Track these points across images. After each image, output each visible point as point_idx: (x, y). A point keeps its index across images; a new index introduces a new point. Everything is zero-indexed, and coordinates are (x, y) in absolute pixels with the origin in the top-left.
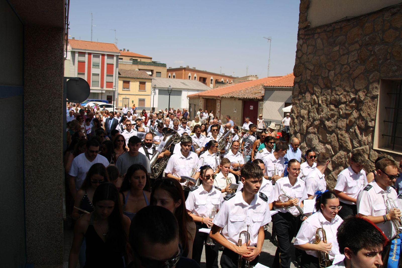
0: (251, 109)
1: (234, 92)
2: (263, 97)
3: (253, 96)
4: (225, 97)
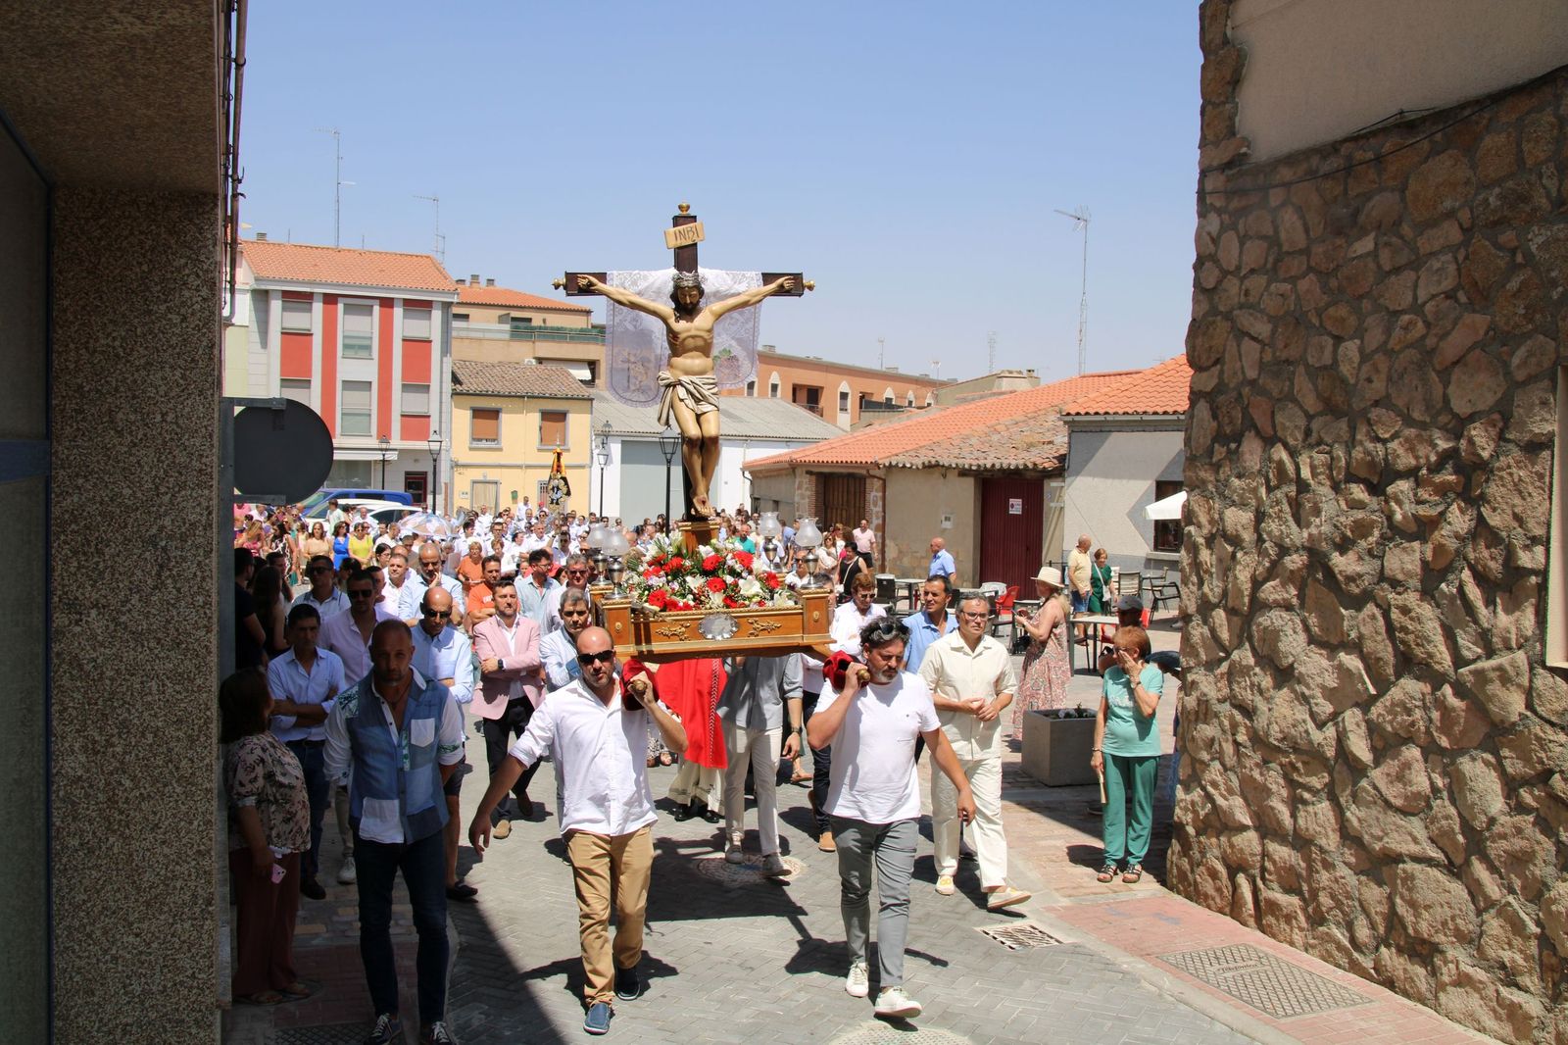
0: (1012, 512)
1: (938, 444)
2: (1062, 458)
3: (1020, 456)
4: (904, 466)
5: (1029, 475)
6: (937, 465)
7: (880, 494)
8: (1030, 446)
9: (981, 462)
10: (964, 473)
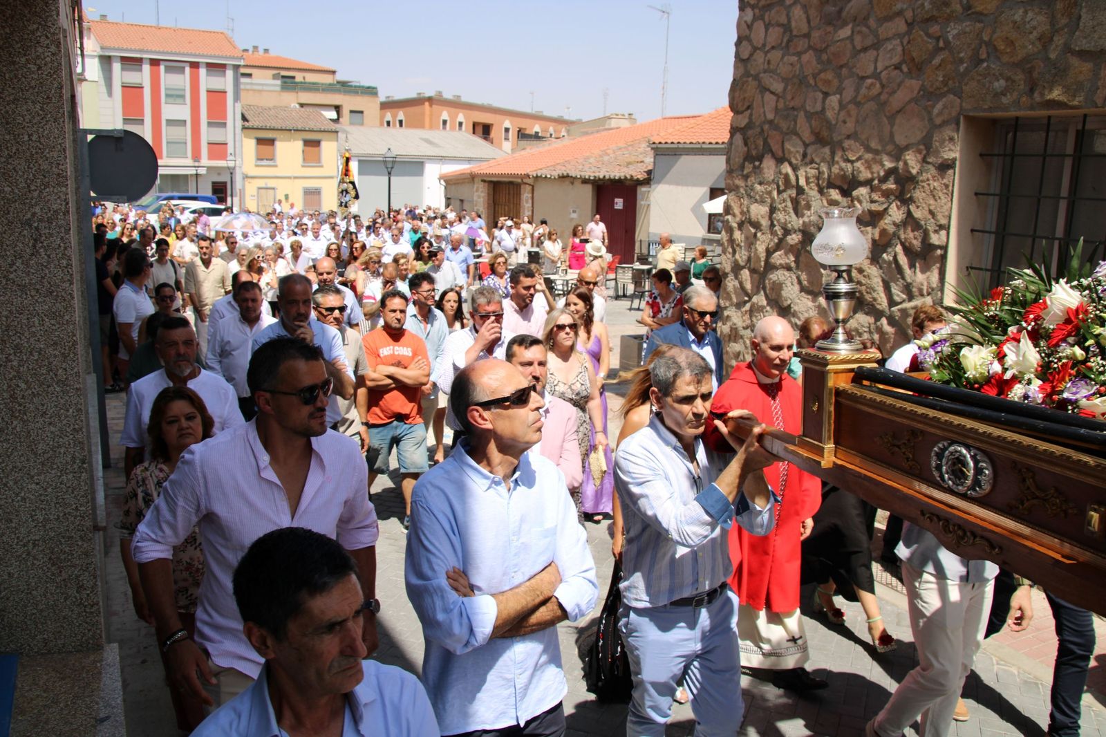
0: (617, 207)
1: (568, 162)
2: (649, 172)
3: (622, 171)
4: (546, 177)
5: (628, 183)
6: (568, 176)
7: (530, 195)
8: (629, 164)
9: (597, 175)
10: (585, 181)
